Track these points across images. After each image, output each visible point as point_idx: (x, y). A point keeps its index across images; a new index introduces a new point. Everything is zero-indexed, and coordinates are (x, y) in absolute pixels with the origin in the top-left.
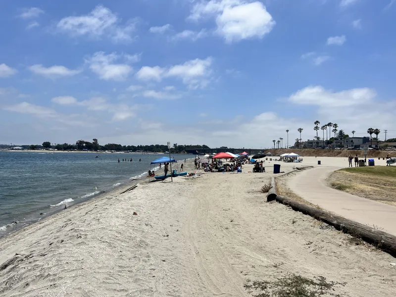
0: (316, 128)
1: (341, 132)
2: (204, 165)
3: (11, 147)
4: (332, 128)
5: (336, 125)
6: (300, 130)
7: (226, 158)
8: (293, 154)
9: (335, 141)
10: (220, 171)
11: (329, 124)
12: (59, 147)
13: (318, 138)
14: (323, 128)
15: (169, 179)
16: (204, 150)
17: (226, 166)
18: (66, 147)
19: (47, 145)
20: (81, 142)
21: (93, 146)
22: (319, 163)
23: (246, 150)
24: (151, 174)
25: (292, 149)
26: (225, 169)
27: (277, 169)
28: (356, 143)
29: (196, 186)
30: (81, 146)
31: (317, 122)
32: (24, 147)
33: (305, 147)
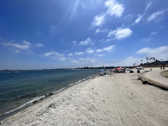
0: (147, 60)
1: (156, 60)
2: (114, 71)
3: (72, 69)
4: (153, 59)
5: (154, 58)
6: (142, 61)
7: (120, 69)
8: (141, 67)
9: (155, 63)
10: (119, 73)
11: (152, 58)
12: (81, 69)
13: (148, 62)
14: (150, 59)
15: (104, 75)
16: (113, 68)
17: (120, 71)
18: (82, 69)
19: (79, 68)
20: (85, 67)
21: (87, 68)
22: (151, 69)
23: (125, 67)
24: (100, 74)
25: (139, 66)
26: (120, 72)
27: (139, 72)
28: (163, 63)
29: (113, 78)
30: (85, 68)
31: (147, 58)
32: (75, 69)
33: (144, 65)
